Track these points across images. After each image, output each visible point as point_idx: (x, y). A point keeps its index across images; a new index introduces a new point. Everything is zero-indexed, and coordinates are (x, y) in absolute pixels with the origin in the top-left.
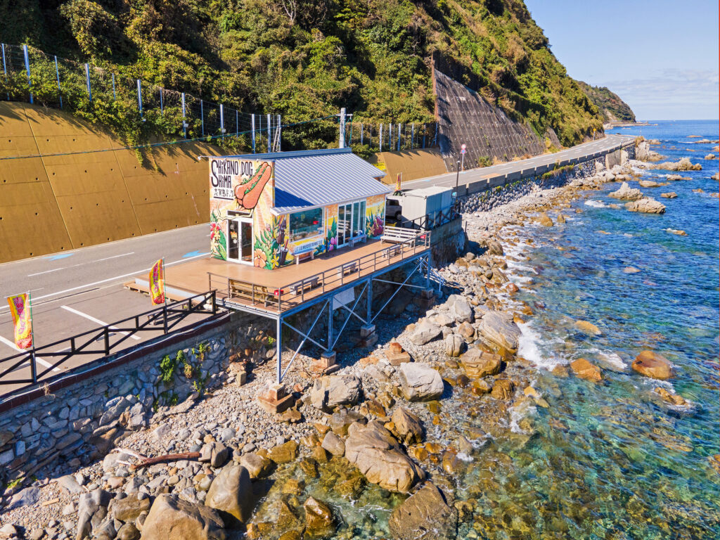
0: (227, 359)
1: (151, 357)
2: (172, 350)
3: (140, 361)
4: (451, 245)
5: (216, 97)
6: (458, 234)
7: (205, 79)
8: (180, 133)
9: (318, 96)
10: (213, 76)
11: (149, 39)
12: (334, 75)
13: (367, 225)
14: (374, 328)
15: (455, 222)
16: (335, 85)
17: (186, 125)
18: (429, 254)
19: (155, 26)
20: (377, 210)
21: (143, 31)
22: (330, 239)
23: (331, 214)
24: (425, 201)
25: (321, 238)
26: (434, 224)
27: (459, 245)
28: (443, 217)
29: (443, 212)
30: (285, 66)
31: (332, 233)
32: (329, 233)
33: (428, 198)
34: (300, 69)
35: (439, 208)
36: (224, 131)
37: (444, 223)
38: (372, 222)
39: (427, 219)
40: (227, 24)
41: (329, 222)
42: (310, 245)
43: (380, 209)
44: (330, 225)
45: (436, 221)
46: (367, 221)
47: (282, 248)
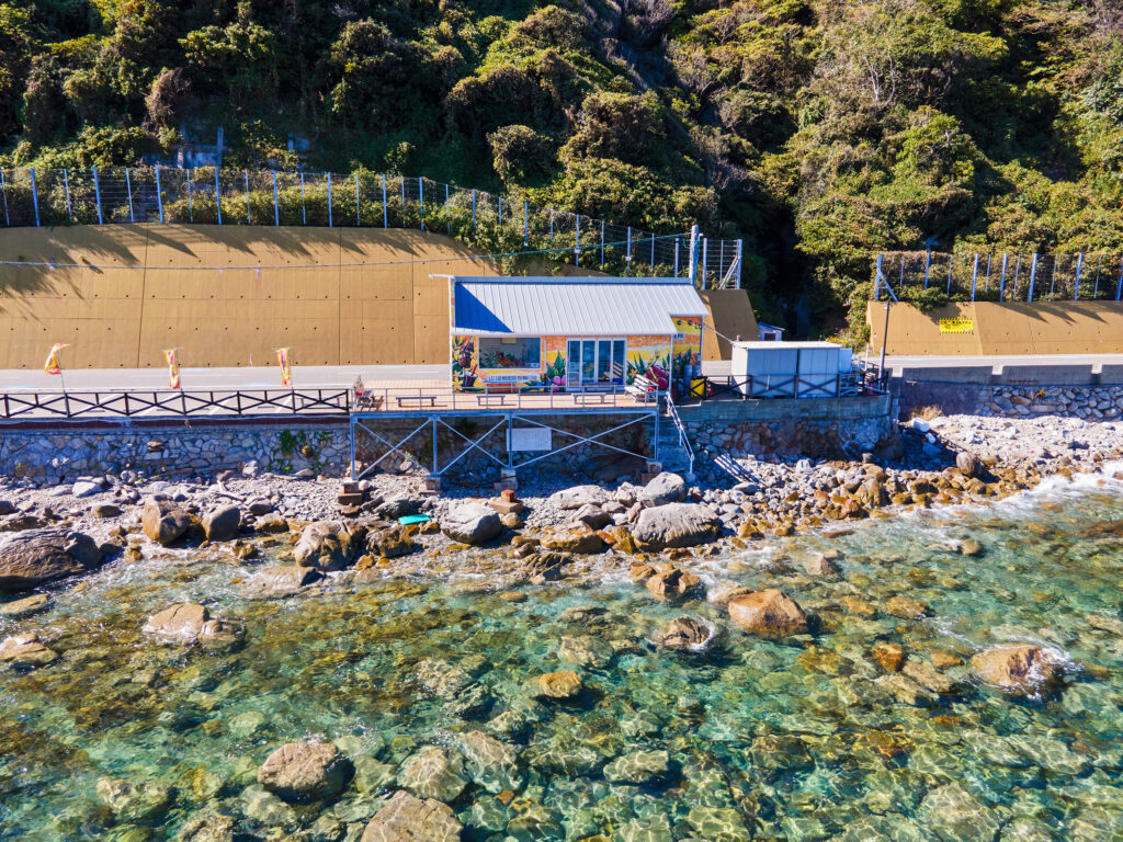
1: (274, 427)
2: (294, 427)
4: (822, 432)
5: (648, 218)
6: (855, 421)
7: (641, 196)
8: (567, 260)
9: (878, 212)
10: (662, 192)
11: (584, 155)
12: (929, 178)
13: (629, 371)
14: (514, 473)
15: (847, 400)
16: (919, 194)
17: (577, 251)
18: (654, 413)
19: (597, 140)
20: (653, 356)
21: (580, 149)
22: (552, 376)
23: (553, 348)
24: (746, 354)
25: (534, 373)
26: (774, 393)
27: (853, 437)
28: (807, 387)
29: (807, 379)
30: (842, 169)
31: (556, 371)
32: (550, 369)
33: (750, 351)
34: (865, 172)
35: (793, 371)
36: (629, 258)
37: (810, 397)
38: (643, 371)
39: (750, 380)
40: (806, 117)
41: (548, 357)
42: (514, 378)
43: (660, 355)
44: (552, 361)
45: (783, 388)
46: (630, 367)
47: (467, 372)
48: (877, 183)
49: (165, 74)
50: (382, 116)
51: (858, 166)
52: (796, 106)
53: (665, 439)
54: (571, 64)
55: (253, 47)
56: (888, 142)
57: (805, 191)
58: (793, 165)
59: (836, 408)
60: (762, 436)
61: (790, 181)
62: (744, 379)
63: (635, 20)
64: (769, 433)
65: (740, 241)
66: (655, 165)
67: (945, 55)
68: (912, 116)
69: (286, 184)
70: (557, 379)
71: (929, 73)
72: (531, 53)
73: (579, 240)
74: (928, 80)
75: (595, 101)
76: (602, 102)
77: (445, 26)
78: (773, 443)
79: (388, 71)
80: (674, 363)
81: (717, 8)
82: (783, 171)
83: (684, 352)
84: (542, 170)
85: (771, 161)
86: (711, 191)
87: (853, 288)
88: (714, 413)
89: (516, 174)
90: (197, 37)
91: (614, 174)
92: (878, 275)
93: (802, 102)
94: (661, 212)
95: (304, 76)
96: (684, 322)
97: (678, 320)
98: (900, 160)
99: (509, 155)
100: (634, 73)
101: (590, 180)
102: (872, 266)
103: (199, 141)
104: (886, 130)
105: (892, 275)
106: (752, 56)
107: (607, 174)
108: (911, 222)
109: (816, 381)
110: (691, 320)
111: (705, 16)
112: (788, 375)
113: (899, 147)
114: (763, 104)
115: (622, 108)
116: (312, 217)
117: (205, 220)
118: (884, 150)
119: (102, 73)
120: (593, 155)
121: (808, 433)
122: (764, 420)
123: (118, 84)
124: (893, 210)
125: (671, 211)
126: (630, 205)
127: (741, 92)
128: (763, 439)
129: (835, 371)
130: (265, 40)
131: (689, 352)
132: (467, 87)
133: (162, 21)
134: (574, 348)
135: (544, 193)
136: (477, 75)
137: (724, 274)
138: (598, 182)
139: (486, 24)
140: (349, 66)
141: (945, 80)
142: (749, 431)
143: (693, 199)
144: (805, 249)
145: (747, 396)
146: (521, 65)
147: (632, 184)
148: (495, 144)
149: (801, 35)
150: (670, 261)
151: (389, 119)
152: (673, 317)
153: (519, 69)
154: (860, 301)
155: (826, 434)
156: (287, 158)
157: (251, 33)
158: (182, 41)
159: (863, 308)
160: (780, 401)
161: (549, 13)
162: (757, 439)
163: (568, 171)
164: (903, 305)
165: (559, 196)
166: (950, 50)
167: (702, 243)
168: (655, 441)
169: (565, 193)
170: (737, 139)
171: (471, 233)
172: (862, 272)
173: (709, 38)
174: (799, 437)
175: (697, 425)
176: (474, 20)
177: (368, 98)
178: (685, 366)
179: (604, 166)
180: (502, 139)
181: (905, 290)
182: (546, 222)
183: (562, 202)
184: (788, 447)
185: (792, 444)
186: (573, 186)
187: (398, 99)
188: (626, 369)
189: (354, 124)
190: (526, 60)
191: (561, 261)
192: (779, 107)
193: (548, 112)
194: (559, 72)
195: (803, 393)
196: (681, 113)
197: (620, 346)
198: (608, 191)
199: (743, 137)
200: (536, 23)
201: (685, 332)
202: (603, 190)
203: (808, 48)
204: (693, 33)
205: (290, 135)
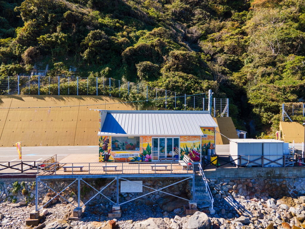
0: (46, 194)
1: (11, 180)
2: (20, 180)
3: (6, 180)
4: (278, 184)
5: (193, 91)
6: (294, 179)
7: (190, 84)
8: (162, 106)
9: (279, 89)
10: (198, 83)
11: (170, 71)
12: (297, 77)
13: (181, 152)
14: (119, 208)
15: (289, 168)
16: (295, 83)
17: (166, 103)
18: (192, 177)
19: (174, 66)
20: (192, 145)
21: (168, 69)
22: (145, 155)
23: (146, 141)
24: (237, 145)
25: (137, 153)
26: (252, 164)
27: (295, 187)
28: (268, 162)
29: (268, 157)
30: (263, 76)
31: (147, 152)
32: (144, 151)
33: (239, 144)
34: (272, 76)
35: (261, 153)
36: (185, 105)
37: (270, 167)
38: (187, 153)
39: (240, 158)
40: (247, 61)
41: (144, 145)
42: (128, 155)
43: (195, 145)
44: (145, 147)
45: (256, 162)
46: (182, 151)
47: (106, 153)
48: (277, 79)
49: (31, 48)
50: (101, 59)
51: (269, 74)
52: (243, 58)
53: (199, 188)
54: (166, 43)
55: (60, 39)
56: (279, 66)
57: (249, 84)
58: (244, 75)
59: (284, 172)
60: (247, 186)
61: (243, 81)
62: (237, 157)
63: (189, 35)
64: (251, 185)
65: (228, 99)
66: (195, 74)
67: (297, 38)
68: (287, 58)
69: (65, 81)
70: (147, 156)
71: (292, 44)
72: (153, 40)
73: (166, 99)
74: (292, 46)
75: (174, 53)
76: (176, 54)
77: (125, 33)
78: (253, 190)
79: (103, 45)
80: (203, 148)
81: (215, 33)
82: (240, 78)
83: (207, 143)
84: (154, 76)
85: (236, 75)
86: (216, 82)
87: (273, 117)
88: (223, 174)
89: (145, 77)
90: (43, 37)
91: (180, 77)
92: (283, 112)
93: (245, 57)
94: (197, 89)
95: (76, 48)
96: (207, 130)
97: (204, 129)
98: (284, 72)
99: (143, 71)
100: (188, 47)
101: (171, 79)
102: (280, 108)
103: (41, 69)
104: (278, 63)
105: (289, 111)
106: (227, 44)
107: (178, 77)
108: (293, 92)
109: (272, 158)
110: (209, 129)
111: (211, 35)
112: (258, 155)
113: (284, 68)
114: (232, 58)
115: (183, 55)
116: (71, 92)
117: (34, 93)
118: (278, 69)
119: (11, 49)
120: (173, 71)
121: (271, 185)
122: (248, 178)
123: (15, 52)
124: (285, 89)
125: (201, 89)
126: (186, 87)
127: (224, 55)
128: (248, 188)
129: (282, 154)
130: (64, 37)
131: (210, 143)
132: (130, 50)
133: (32, 33)
134: (155, 142)
135: (155, 82)
136: (134, 46)
137: (222, 111)
138: (174, 79)
139: (138, 33)
140: (90, 44)
141: (298, 46)
142: (241, 183)
143: (209, 85)
144: (252, 103)
145: (238, 166)
146: (149, 43)
147: (187, 80)
148: (138, 67)
149: (243, 38)
150: (201, 106)
151: (103, 60)
152: (201, 127)
153: (148, 44)
154: (276, 121)
155: (281, 186)
156: (68, 74)
157: (60, 35)
158: (37, 38)
159: (278, 124)
160: (255, 169)
161: (160, 29)
162: (245, 188)
163: (164, 76)
164: (295, 122)
165: (160, 84)
166: (299, 37)
167: (213, 99)
168: (193, 189)
169: (162, 83)
170: (224, 68)
171: (127, 97)
172: (276, 110)
173: (213, 40)
174: (266, 187)
175: (215, 180)
176: (135, 32)
177: (97, 54)
178: (208, 149)
179: (177, 74)
180: (140, 66)
181: (294, 117)
182: (155, 93)
183: (161, 86)
184: (261, 193)
185: (263, 191)
186: (165, 81)
187: (107, 54)
188: (180, 151)
189: (92, 62)
190: (151, 42)
191: (160, 106)
192: (237, 59)
193: (158, 58)
194: (162, 45)
195: (267, 164)
196: (204, 60)
197: (176, 140)
198: (178, 82)
199: (226, 68)
200: (155, 32)
201: (207, 134)
202: (176, 82)
203: (246, 42)
204: (208, 40)
205: (71, 67)
